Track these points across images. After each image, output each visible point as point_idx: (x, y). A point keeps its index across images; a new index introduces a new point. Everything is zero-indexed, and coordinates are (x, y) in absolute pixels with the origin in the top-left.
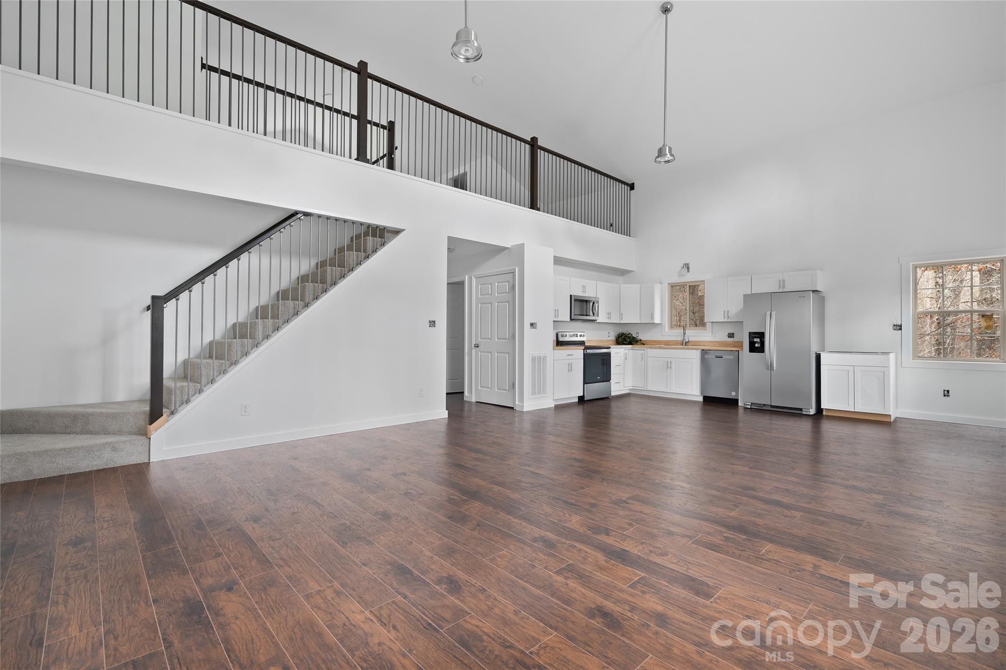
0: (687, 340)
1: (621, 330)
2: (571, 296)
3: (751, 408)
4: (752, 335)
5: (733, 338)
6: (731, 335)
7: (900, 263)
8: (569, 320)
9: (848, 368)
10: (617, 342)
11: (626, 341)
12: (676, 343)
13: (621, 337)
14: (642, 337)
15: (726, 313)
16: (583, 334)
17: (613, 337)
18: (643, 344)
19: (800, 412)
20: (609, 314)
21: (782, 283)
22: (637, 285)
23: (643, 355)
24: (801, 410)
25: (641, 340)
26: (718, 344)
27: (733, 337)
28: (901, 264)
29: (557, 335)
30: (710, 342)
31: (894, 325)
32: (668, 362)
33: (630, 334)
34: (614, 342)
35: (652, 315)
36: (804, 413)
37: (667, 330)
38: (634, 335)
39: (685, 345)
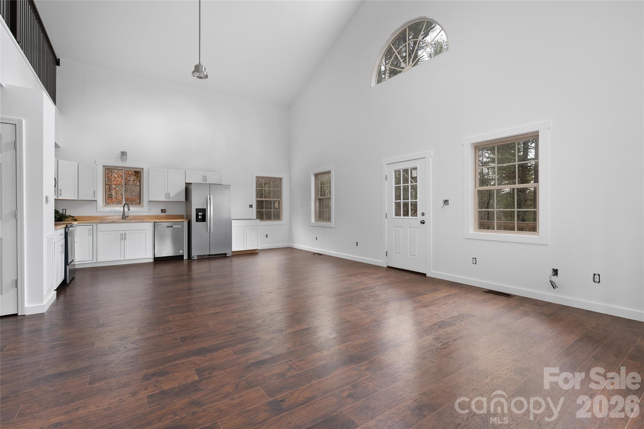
0: (126, 215)
3: (197, 259)
4: (198, 210)
6: (163, 211)
15: (167, 195)
18: (76, 220)
19: (225, 255)
21: (205, 178)
23: (91, 230)
24: (226, 254)
26: (154, 218)
27: (166, 212)
30: (150, 216)
31: (249, 205)
32: (122, 234)
35: (95, 193)
36: (227, 255)
37: (100, 206)
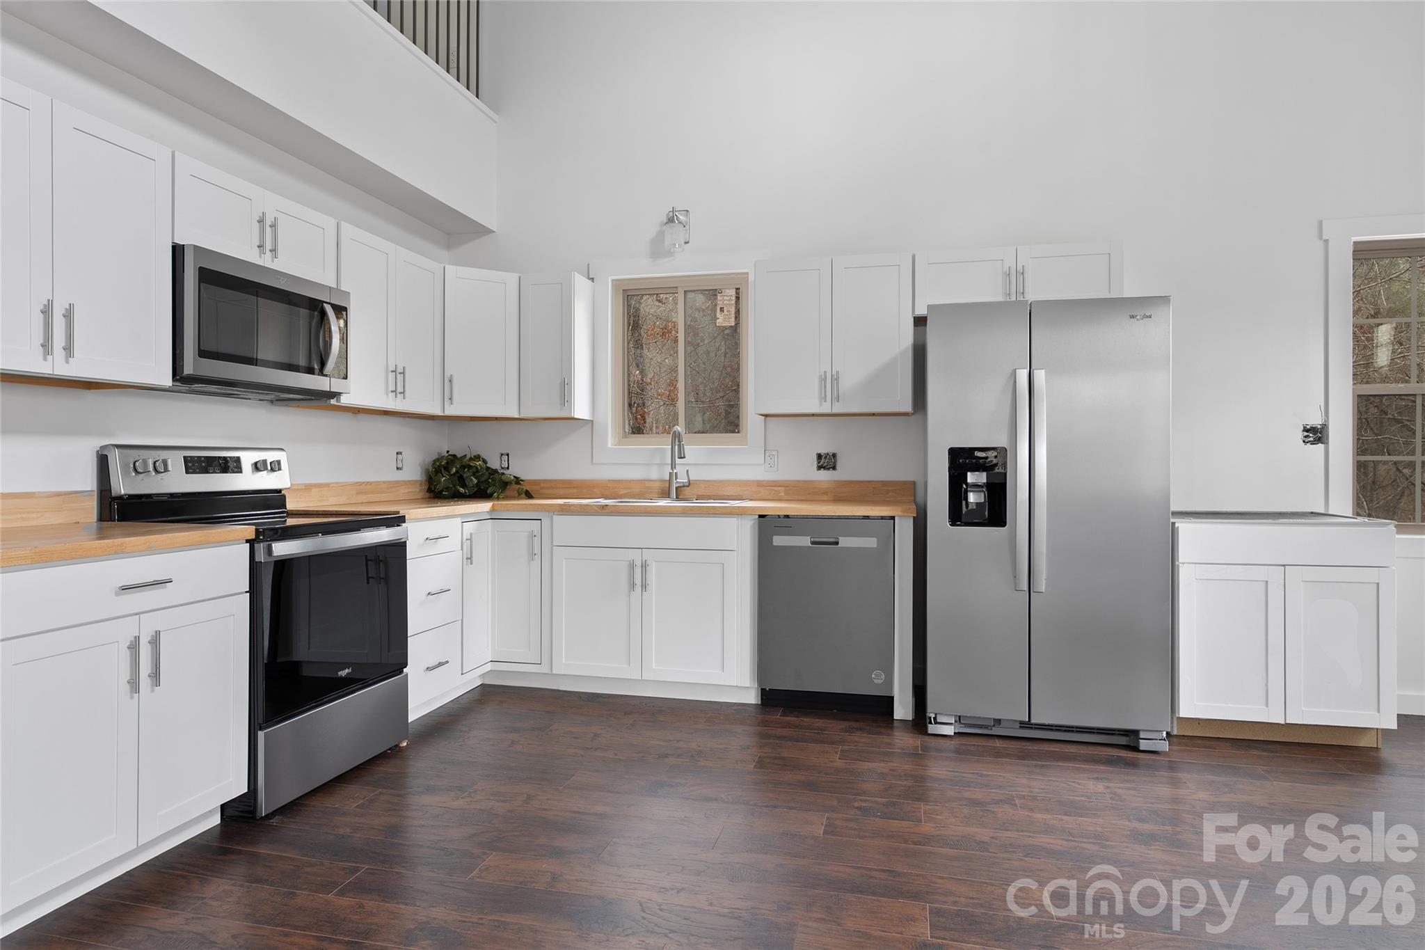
0: (683, 479)
1: (444, 444)
2: (178, 252)
3: (954, 735)
4: (960, 460)
5: (831, 472)
6: (827, 462)
7: (1325, 237)
8: (167, 381)
9: (1261, 574)
10: (429, 490)
11: (464, 486)
12: (641, 489)
13: (447, 468)
14: (523, 468)
15: (830, 383)
16: (270, 457)
17: (413, 472)
18: (529, 495)
20: (399, 373)
21: (1015, 282)
22: (508, 275)
23: (537, 540)
25: (518, 481)
26: (786, 493)
27: (834, 468)
28: (1326, 241)
29: (103, 462)
30: (760, 484)
31: (1306, 430)
32: (632, 566)
33: (478, 457)
34: (418, 491)
35: (565, 389)
36: (1143, 745)
37: (610, 445)
38: (494, 464)
39: (678, 498)
